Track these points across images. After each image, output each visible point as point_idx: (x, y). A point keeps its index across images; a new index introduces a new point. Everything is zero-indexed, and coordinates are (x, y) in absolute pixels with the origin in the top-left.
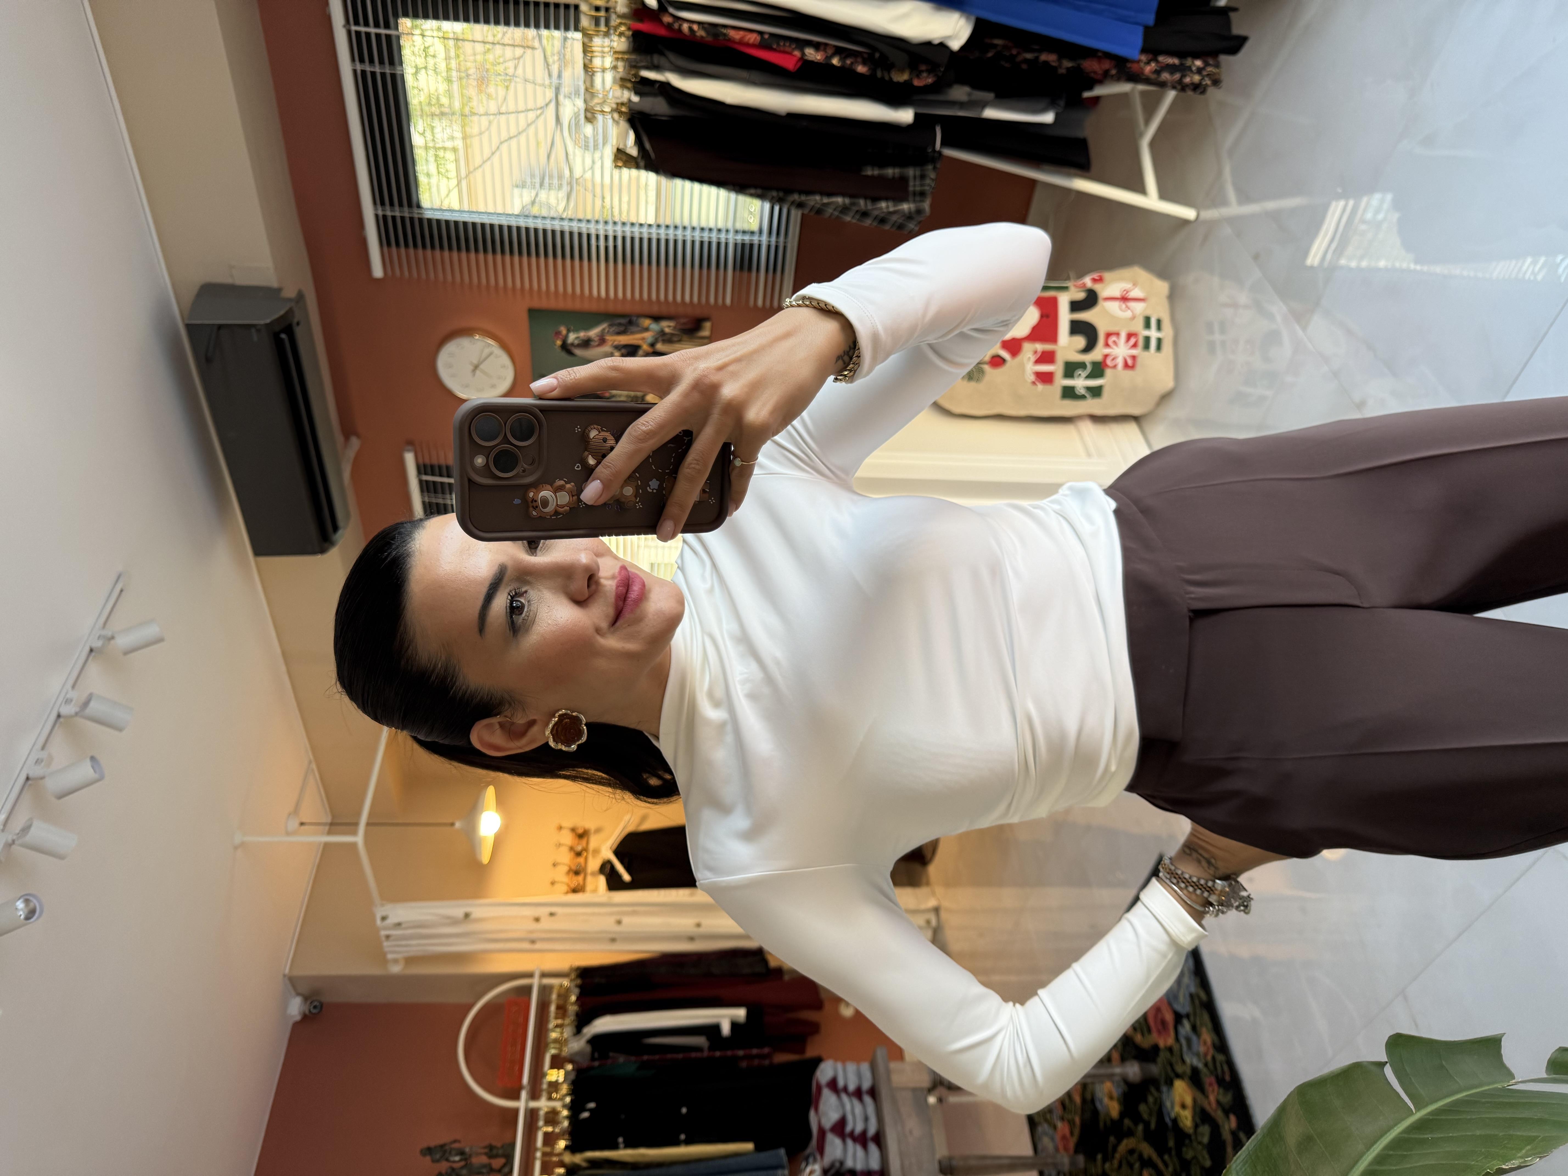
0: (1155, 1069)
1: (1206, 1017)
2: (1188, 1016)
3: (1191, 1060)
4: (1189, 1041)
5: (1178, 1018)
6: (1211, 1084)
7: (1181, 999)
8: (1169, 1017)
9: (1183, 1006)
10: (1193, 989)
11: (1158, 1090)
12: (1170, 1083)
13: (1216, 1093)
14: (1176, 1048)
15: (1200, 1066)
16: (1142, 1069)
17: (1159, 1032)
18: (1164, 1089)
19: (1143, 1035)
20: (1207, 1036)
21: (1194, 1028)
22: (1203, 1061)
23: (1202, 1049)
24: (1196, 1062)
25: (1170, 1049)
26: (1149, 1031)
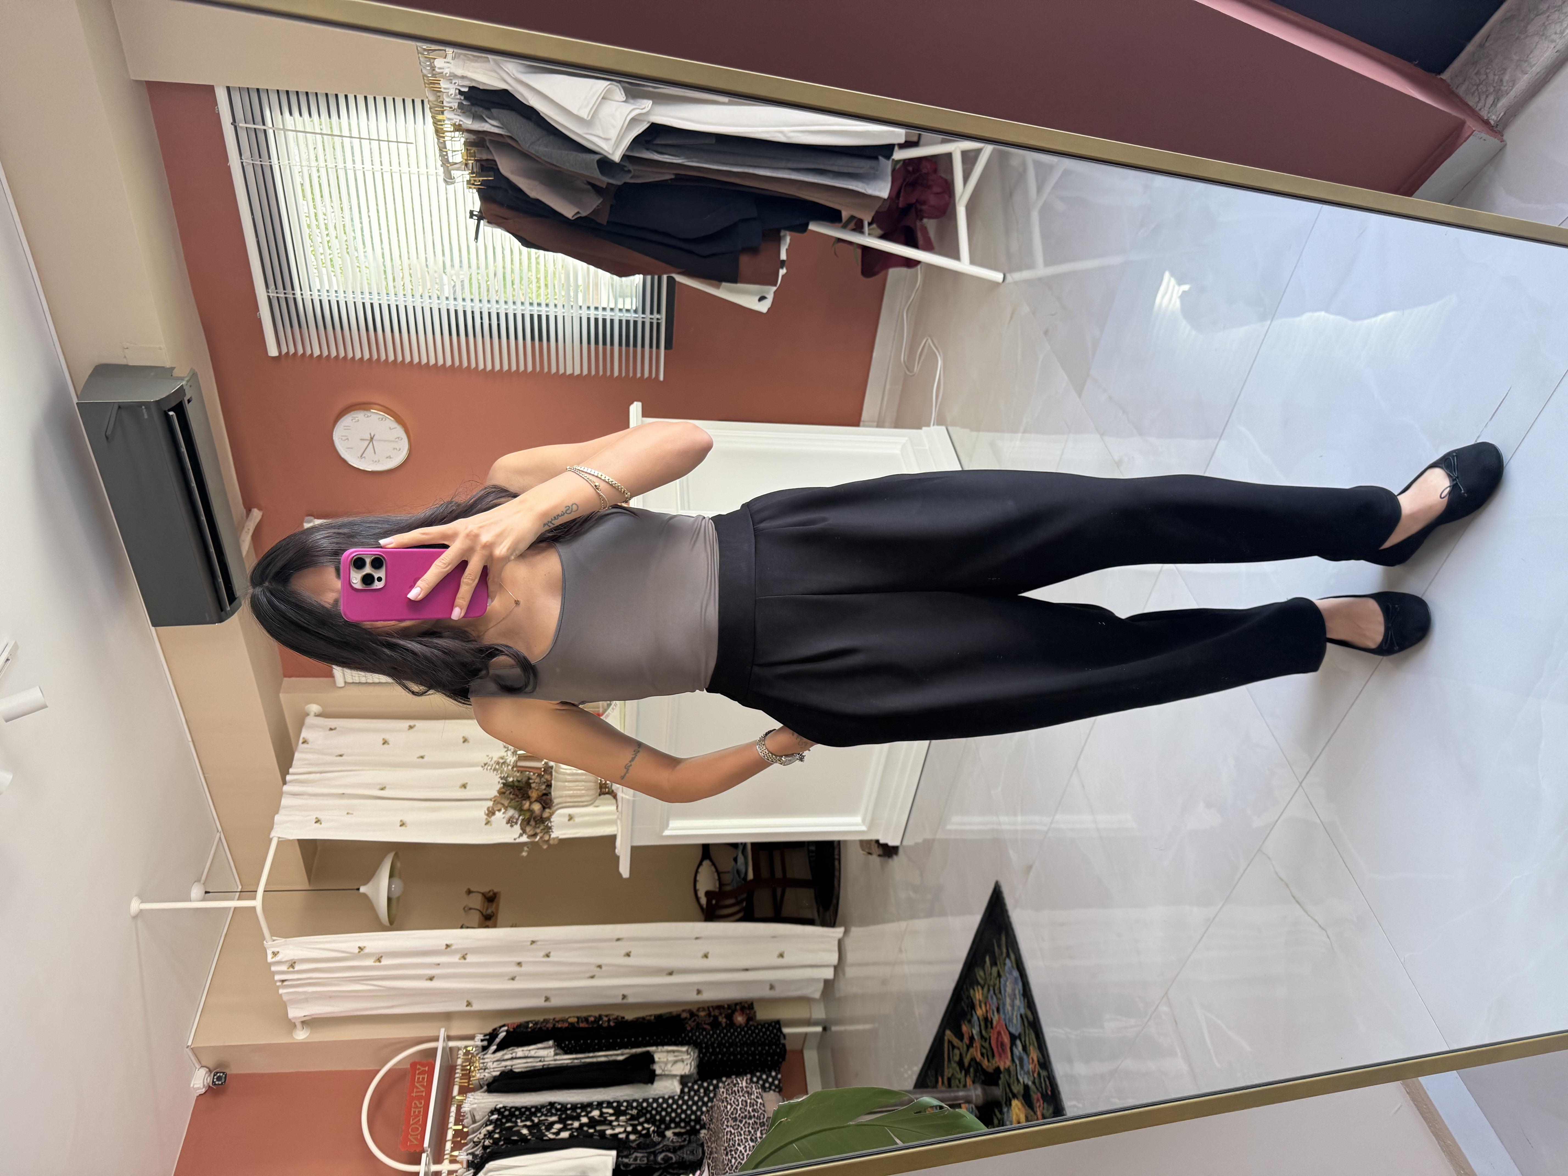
0: (997, 1092)
1: (1033, 1036)
2: (1019, 1037)
3: (1025, 1079)
4: (1021, 1060)
5: (1013, 1038)
6: (1038, 1100)
7: (1015, 1021)
8: (1006, 1040)
9: (1016, 1027)
10: (1022, 1011)
11: (1001, 1112)
12: (1009, 1104)
13: (1041, 1108)
14: (1012, 1069)
15: (1030, 1083)
16: (985, 1092)
17: (1000, 1056)
18: (1005, 1110)
19: (988, 1060)
20: (1034, 1054)
21: (1025, 1048)
22: (1032, 1078)
23: (1031, 1067)
24: (1026, 1082)
25: (1008, 1070)
26: (993, 1056)
